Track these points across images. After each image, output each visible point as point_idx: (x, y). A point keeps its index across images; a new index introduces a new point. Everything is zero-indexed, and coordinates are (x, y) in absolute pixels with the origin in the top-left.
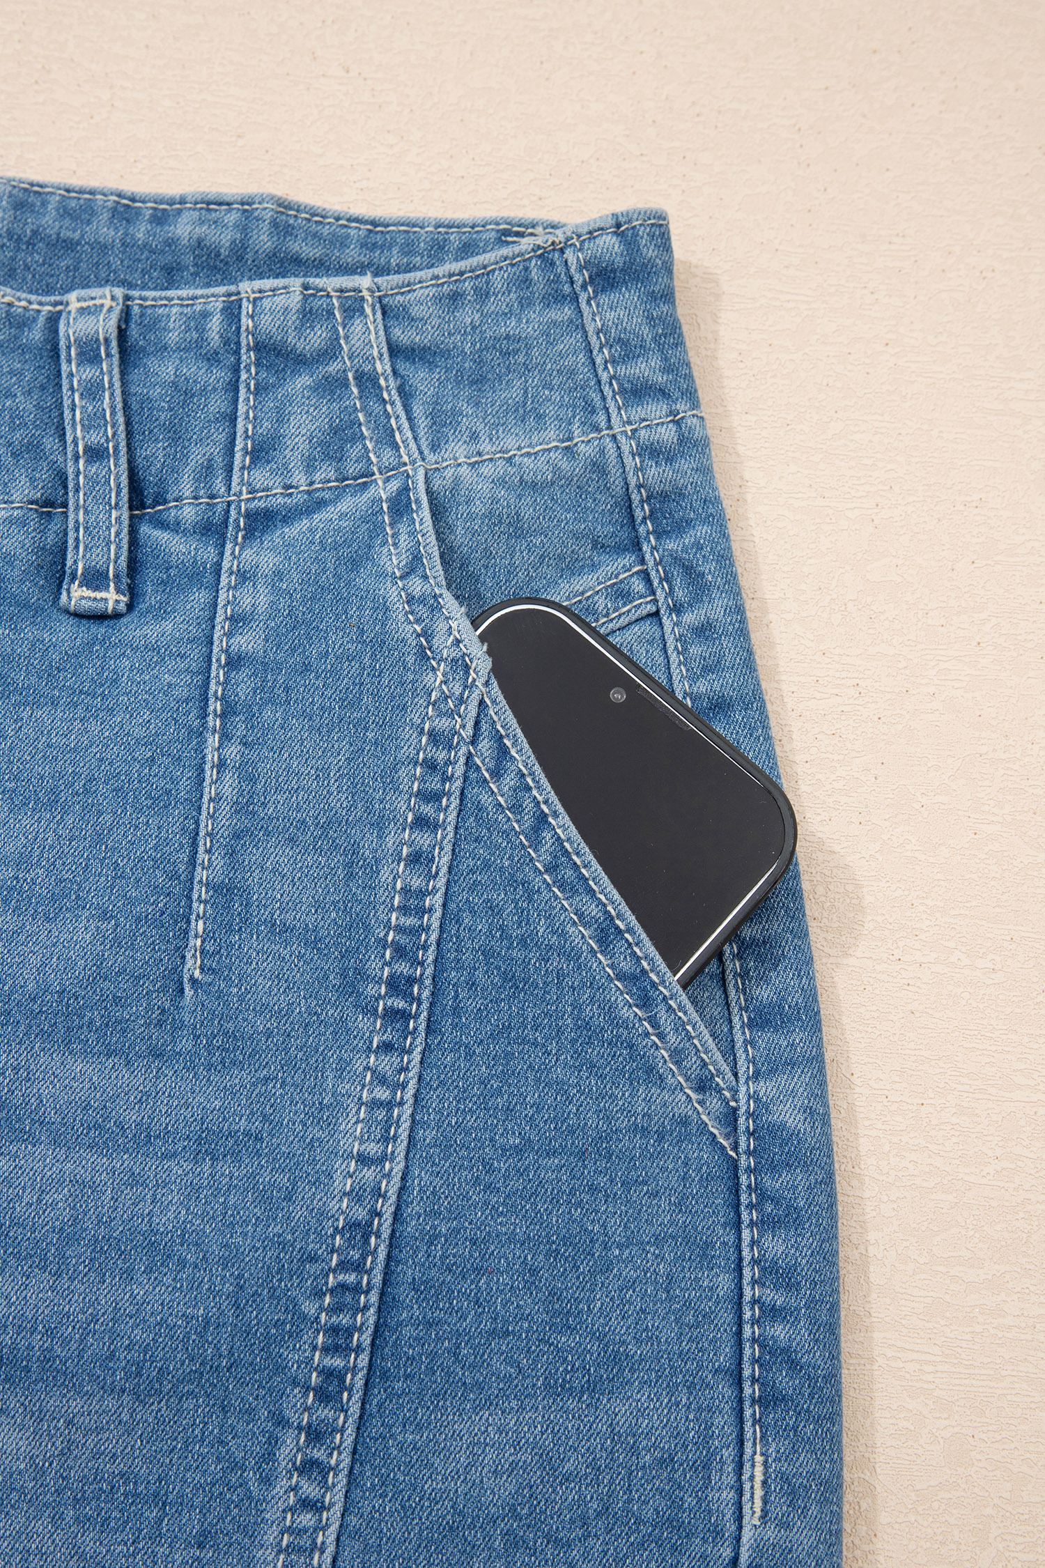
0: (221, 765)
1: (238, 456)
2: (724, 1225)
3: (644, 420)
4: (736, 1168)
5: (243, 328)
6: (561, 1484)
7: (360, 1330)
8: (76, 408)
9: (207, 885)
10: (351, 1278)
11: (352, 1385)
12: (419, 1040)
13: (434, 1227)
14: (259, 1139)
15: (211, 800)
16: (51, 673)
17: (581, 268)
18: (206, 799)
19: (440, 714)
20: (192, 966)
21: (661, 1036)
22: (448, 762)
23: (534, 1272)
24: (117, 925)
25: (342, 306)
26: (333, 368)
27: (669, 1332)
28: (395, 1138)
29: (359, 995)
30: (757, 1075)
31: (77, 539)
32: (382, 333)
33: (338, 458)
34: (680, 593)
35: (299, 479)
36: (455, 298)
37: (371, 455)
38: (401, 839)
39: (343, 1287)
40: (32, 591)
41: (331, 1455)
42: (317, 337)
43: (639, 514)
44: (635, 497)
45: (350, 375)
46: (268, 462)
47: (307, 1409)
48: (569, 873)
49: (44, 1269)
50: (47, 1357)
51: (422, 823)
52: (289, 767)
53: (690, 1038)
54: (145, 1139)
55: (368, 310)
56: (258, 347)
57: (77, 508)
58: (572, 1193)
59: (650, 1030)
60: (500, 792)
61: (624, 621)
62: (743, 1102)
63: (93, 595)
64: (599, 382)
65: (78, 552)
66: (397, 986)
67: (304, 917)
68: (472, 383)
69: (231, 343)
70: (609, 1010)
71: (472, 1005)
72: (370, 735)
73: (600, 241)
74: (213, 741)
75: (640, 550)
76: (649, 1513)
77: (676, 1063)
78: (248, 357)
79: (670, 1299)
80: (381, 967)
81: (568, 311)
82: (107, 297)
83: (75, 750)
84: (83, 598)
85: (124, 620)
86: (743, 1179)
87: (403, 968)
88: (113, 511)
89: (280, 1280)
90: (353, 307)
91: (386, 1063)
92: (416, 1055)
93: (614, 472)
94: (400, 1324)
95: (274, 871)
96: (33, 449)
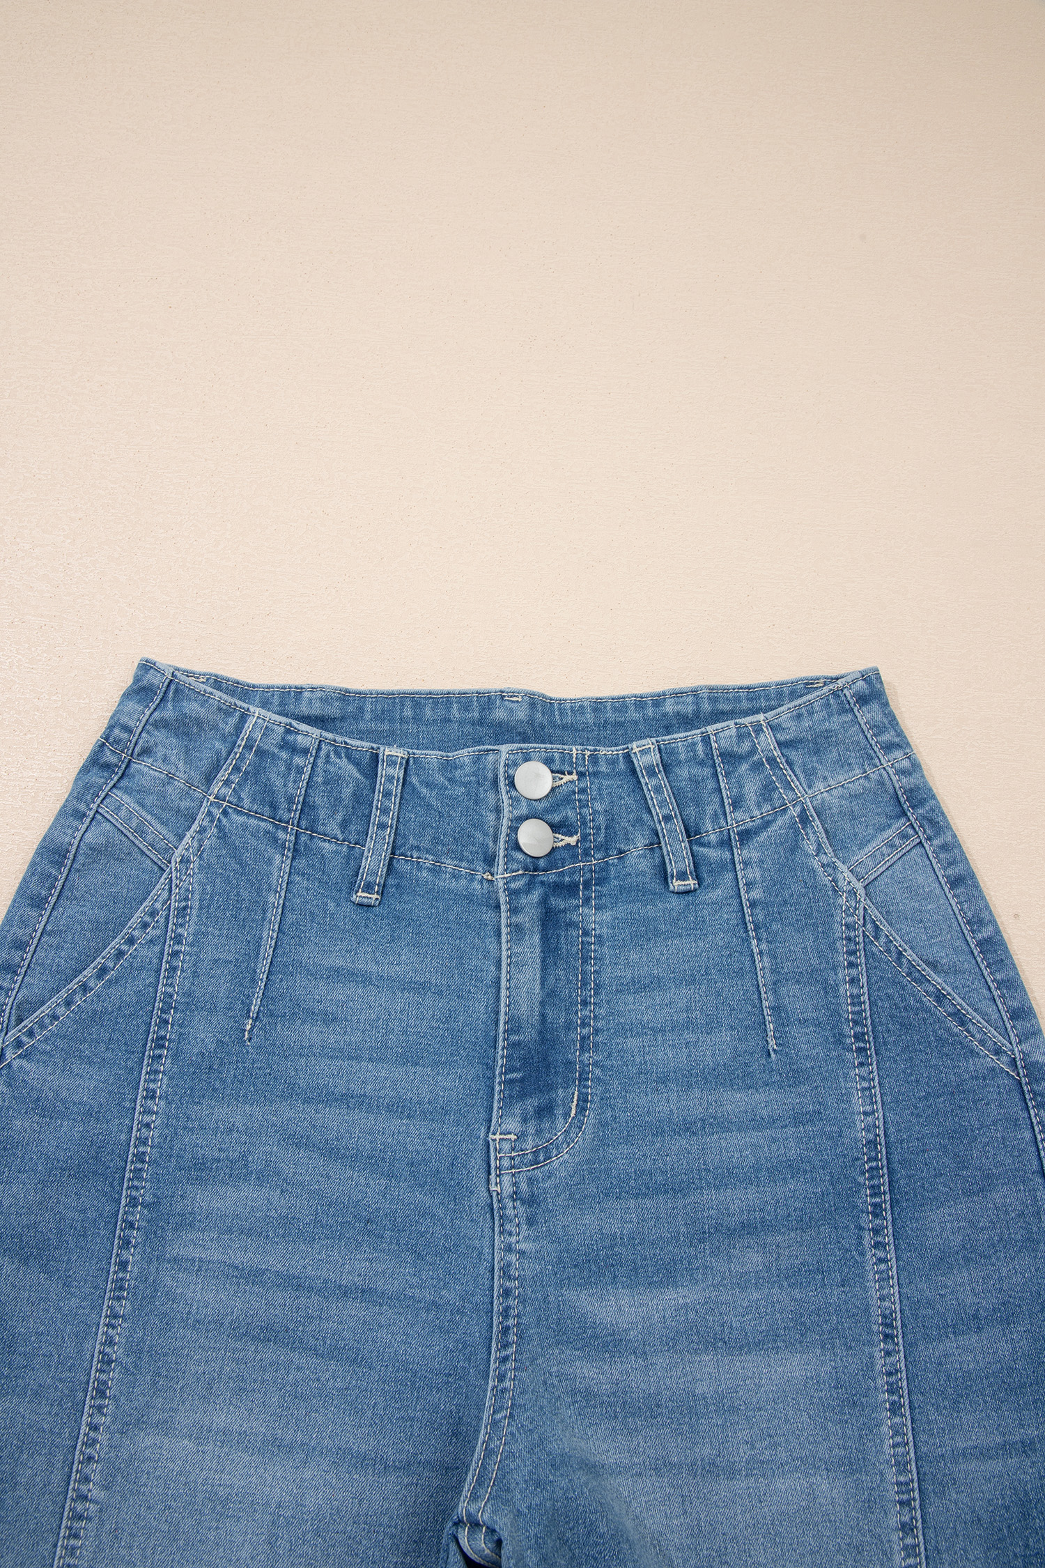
0: (761, 953)
1: (727, 807)
2: (1022, 1110)
3: (895, 759)
4: (1021, 1084)
5: (713, 748)
6: (980, 1232)
7: (883, 1185)
8: (653, 799)
9: (769, 1007)
10: (874, 1164)
11: (886, 1208)
12: (874, 1059)
13: (901, 1136)
14: (820, 1113)
15: (761, 970)
16: (675, 922)
17: (852, 696)
18: (758, 969)
19: (848, 915)
20: (772, 1044)
21: (973, 1036)
22: (855, 936)
23: (945, 1147)
24: (738, 1032)
25: (753, 730)
26: (756, 758)
27: (1009, 1161)
28: (876, 1102)
29: (843, 1044)
30: (1020, 1042)
31: (670, 859)
32: (773, 738)
33: (769, 799)
34: (929, 832)
35: (756, 813)
36: (799, 716)
37: (784, 795)
38: (844, 974)
39: (871, 1168)
40: (656, 886)
41: (885, 1238)
42: (746, 746)
43: (902, 800)
44: (899, 793)
45: (764, 760)
46: (740, 807)
47: (870, 1221)
48: (917, 974)
49: (752, 1184)
50: (763, 1221)
51: (851, 965)
52: (790, 949)
53: (985, 1034)
54: (772, 1121)
55: (765, 729)
56: (721, 755)
57: (666, 845)
58: (952, 1110)
59: (967, 1035)
60: (879, 945)
61: (908, 848)
62: (1017, 1055)
63: (683, 883)
64: (871, 745)
65: (672, 865)
66: (858, 1037)
67: (811, 1014)
68: (815, 753)
69: (709, 755)
70: (948, 1030)
71: (891, 1039)
72: (819, 929)
73: (857, 684)
74: (754, 942)
75: (906, 815)
76: (1019, 1237)
77: (982, 1046)
78: (718, 760)
79: (1005, 1147)
80: (849, 1030)
81: (850, 716)
82: (649, 743)
83: (696, 955)
84: (679, 885)
85: (698, 891)
86: (1025, 1088)
87: (859, 1029)
88: (682, 844)
89: (846, 1171)
90: (758, 729)
91: (864, 1071)
92: (875, 1065)
93: (888, 784)
94: (898, 1179)
95: (794, 996)
96: (639, 821)
